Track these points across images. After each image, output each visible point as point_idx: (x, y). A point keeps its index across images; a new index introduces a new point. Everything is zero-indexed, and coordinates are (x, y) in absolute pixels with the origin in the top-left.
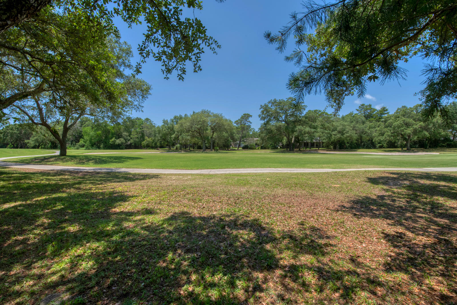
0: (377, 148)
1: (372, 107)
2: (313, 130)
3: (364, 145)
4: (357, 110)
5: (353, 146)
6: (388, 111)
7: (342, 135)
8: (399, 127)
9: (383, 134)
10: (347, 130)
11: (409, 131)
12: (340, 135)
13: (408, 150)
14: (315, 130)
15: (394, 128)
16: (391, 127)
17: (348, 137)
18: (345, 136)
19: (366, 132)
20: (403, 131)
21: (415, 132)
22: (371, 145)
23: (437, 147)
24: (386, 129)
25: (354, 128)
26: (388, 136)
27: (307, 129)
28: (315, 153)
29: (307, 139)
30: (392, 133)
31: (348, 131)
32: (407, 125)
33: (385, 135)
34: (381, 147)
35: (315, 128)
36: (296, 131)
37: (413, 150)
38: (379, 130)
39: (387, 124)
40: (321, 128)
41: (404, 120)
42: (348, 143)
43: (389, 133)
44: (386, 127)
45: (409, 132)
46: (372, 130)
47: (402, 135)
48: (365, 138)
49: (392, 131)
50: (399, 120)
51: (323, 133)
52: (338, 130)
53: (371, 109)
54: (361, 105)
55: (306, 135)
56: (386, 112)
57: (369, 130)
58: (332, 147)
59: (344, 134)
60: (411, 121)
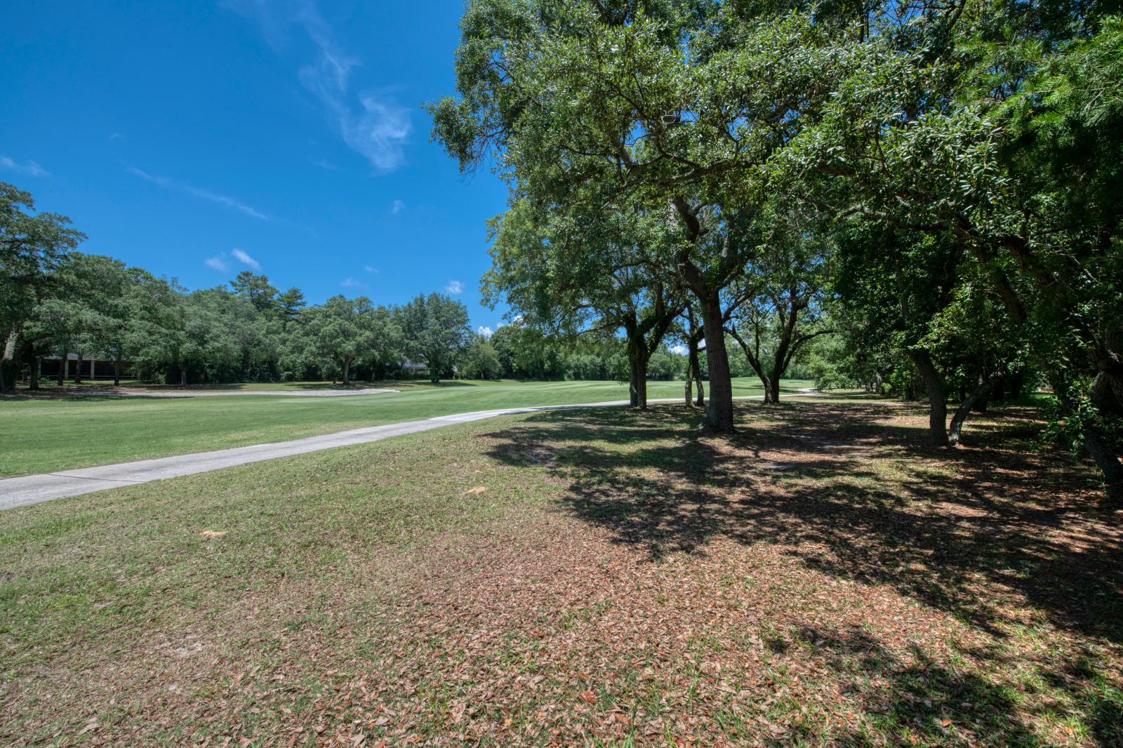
0: (282, 382)
1: (269, 283)
2: (113, 322)
3: (253, 373)
4: (234, 284)
5: (227, 375)
6: (303, 300)
7: (200, 344)
8: (333, 337)
9: (300, 349)
10: (214, 331)
11: (349, 346)
12: (195, 343)
13: (346, 385)
14: (120, 321)
15: (323, 338)
16: (315, 335)
17: (219, 350)
18: (209, 347)
19: (259, 343)
20: (339, 345)
21: (359, 349)
22: (269, 372)
23: (382, 379)
24: (306, 339)
25: (232, 329)
26: (312, 353)
27: (89, 315)
28: (107, 397)
29: (84, 349)
30: (318, 348)
31: (218, 336)
32: (347, 334)
33: (305, 352)
34: (290, 379)
35: (122, 314)
36: (36, 318)
37: (354, 385)
38: (294, 341)
39: (308, 327)
40: (143, 318)
41: (340, 325)
42: (211, 367)
43: (314, 349)
44: (307, 334)
45: (350, 348)
46: (275, 337)
47: (336, 353)
48: (258, 355)
49: (318, 344)
50: (330, 323)
51: (151, 334)
52: (188, 328)
53: (268, 287)
54: (243, 274)
55: (84, 335)
56: (299, 301)
57: (265, 336)
58: (161, 377)
59: (206, 342)
60: (352, 327)
